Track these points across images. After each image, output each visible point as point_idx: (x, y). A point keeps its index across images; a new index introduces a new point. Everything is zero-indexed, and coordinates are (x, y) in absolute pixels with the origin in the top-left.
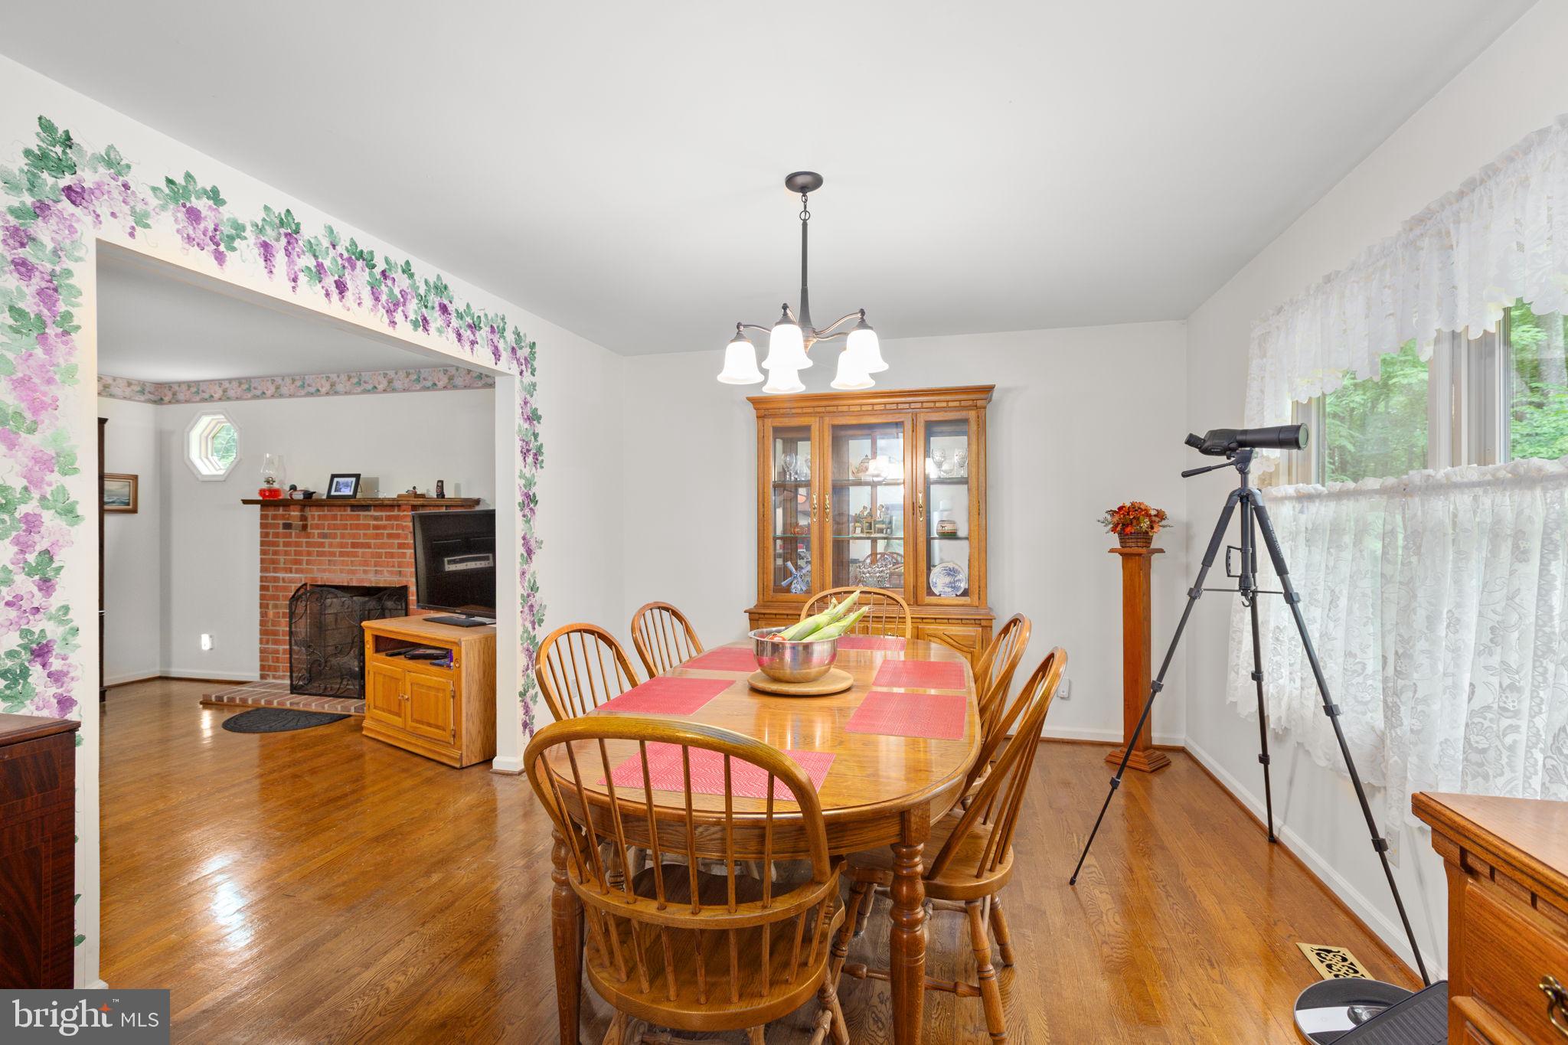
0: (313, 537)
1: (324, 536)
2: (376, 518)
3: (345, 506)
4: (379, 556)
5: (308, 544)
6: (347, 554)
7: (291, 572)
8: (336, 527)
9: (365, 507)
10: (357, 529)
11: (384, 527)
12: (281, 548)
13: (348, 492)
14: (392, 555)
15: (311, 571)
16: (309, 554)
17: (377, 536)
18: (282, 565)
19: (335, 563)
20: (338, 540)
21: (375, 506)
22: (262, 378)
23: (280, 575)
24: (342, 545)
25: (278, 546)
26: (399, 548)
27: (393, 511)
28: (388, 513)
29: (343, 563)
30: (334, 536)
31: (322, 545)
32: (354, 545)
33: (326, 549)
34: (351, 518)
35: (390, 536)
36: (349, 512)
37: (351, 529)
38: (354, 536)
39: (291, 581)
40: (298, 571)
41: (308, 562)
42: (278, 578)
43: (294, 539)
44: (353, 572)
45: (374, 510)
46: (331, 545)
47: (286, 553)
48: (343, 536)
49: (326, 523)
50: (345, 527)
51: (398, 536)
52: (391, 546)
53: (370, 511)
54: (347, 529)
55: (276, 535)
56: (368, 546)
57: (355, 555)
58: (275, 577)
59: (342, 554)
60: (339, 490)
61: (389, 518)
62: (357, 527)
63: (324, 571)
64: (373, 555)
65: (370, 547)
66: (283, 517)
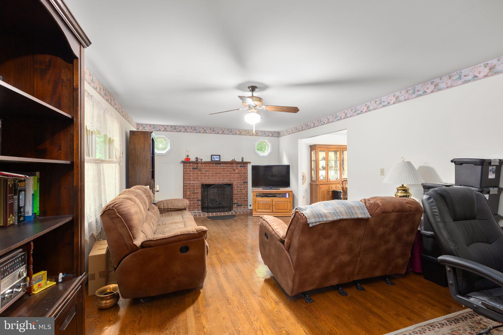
0: (203, 172)
1: (207, 171)
2: (223, 166)
3: (213, 163)
4: (224, 176)
5: (201, 174)
6: (214, 176)
7: (195, 181)
8: (210, 169)
9: (220, 163)
10: (217, 169)
11: (225, 169)
12: (192, 175)
13: (217, 159)
14: (228, 176)
15: (202, 181)
16: (201, 176)
17: (223, 171)
18: (192, 179)
19: (210, 178)
20: (211, 172)
21: (222, 163)
22: (180, 126)
23: (191, 182)
24: (212, 173)
25: (191, 174)
26: (230, 174)
27: (228, 165)
28: (226, 165)
29: (213, 178)
30: (210, 171)
31: (206, 173)
32: (216, 173)
33: (207, 175)
34: (215, 166)
35: (227, 171)
36: (214, 165)
37: (215, 169)
38: (216, 171)
39: (196, 183)
40: (197, 181)
41: (201, 178)
42: (191, 183)
43: (196, 172)
44: (216, 180)
45: (222, 164)
46: (208, 174)
47: (193, 176)
48: (212, 171)
49: (207, 168)
50: (213, 169)
51: (229, 171)
52: (227, 173)
53: (221, 164)
54: (214, 169)
55: (190, 171)
56: (220, 173)
57: (217, 176)
58: (189, 183)
59: (212, 176)
60: (215, 159)
61: (226, 166)
62: (217, 168)
63: (207, 180)
64: (222, 176)
65: (221, 174)
66: (192, 166)
